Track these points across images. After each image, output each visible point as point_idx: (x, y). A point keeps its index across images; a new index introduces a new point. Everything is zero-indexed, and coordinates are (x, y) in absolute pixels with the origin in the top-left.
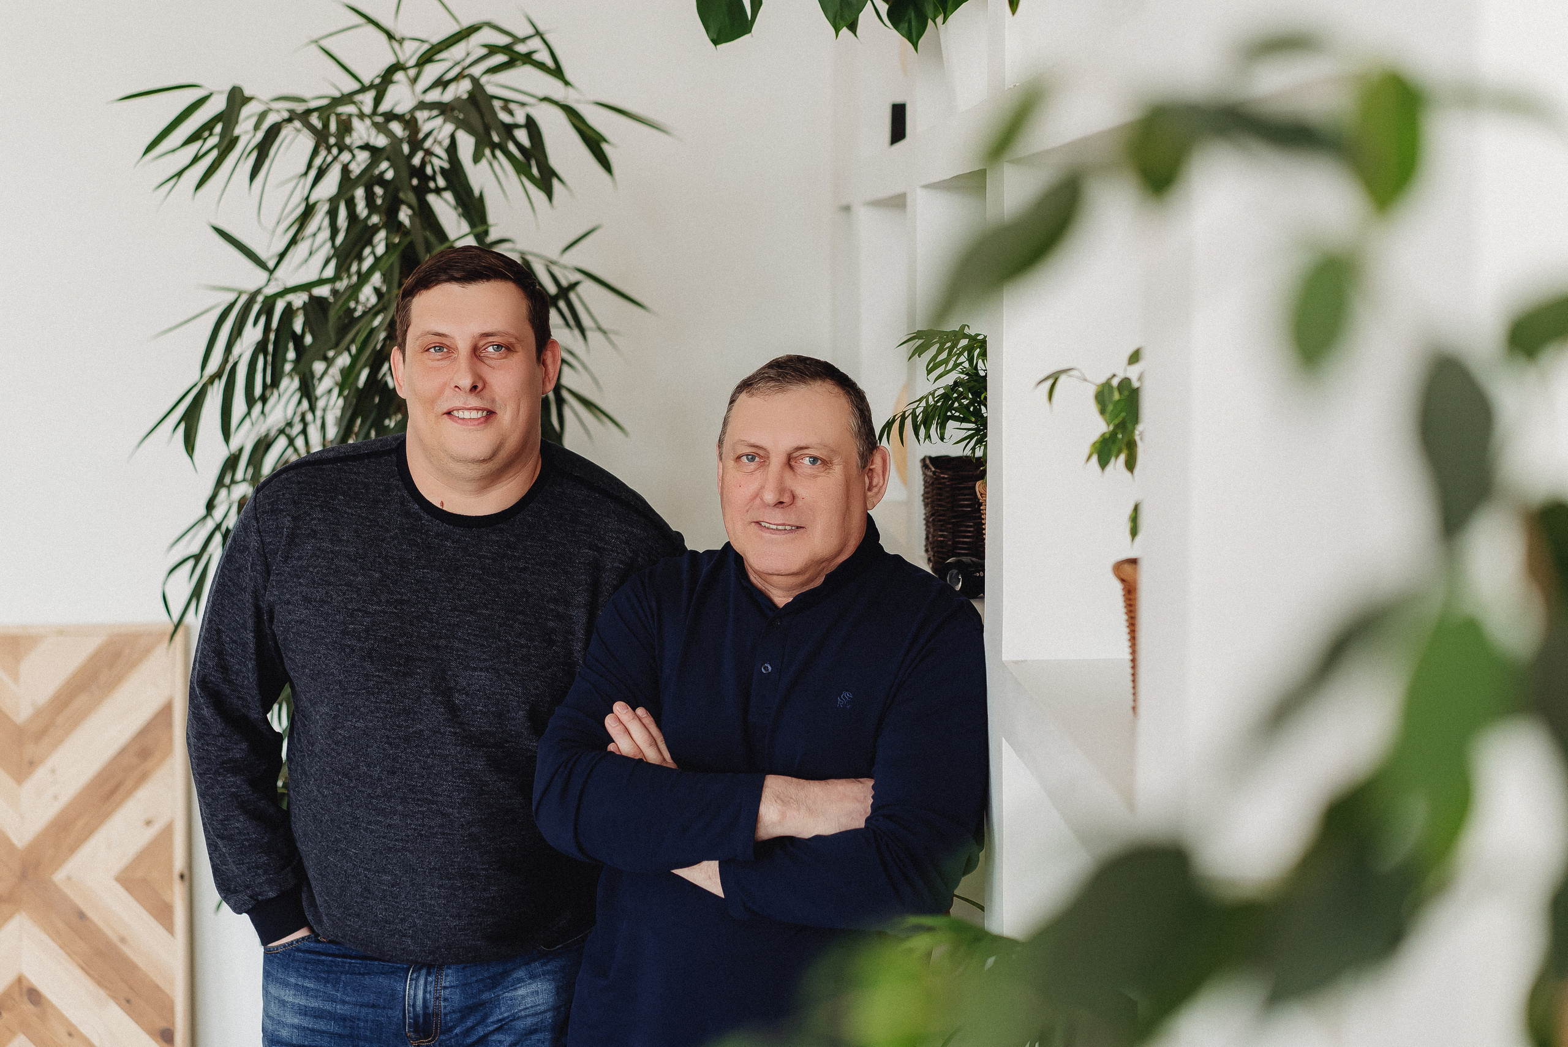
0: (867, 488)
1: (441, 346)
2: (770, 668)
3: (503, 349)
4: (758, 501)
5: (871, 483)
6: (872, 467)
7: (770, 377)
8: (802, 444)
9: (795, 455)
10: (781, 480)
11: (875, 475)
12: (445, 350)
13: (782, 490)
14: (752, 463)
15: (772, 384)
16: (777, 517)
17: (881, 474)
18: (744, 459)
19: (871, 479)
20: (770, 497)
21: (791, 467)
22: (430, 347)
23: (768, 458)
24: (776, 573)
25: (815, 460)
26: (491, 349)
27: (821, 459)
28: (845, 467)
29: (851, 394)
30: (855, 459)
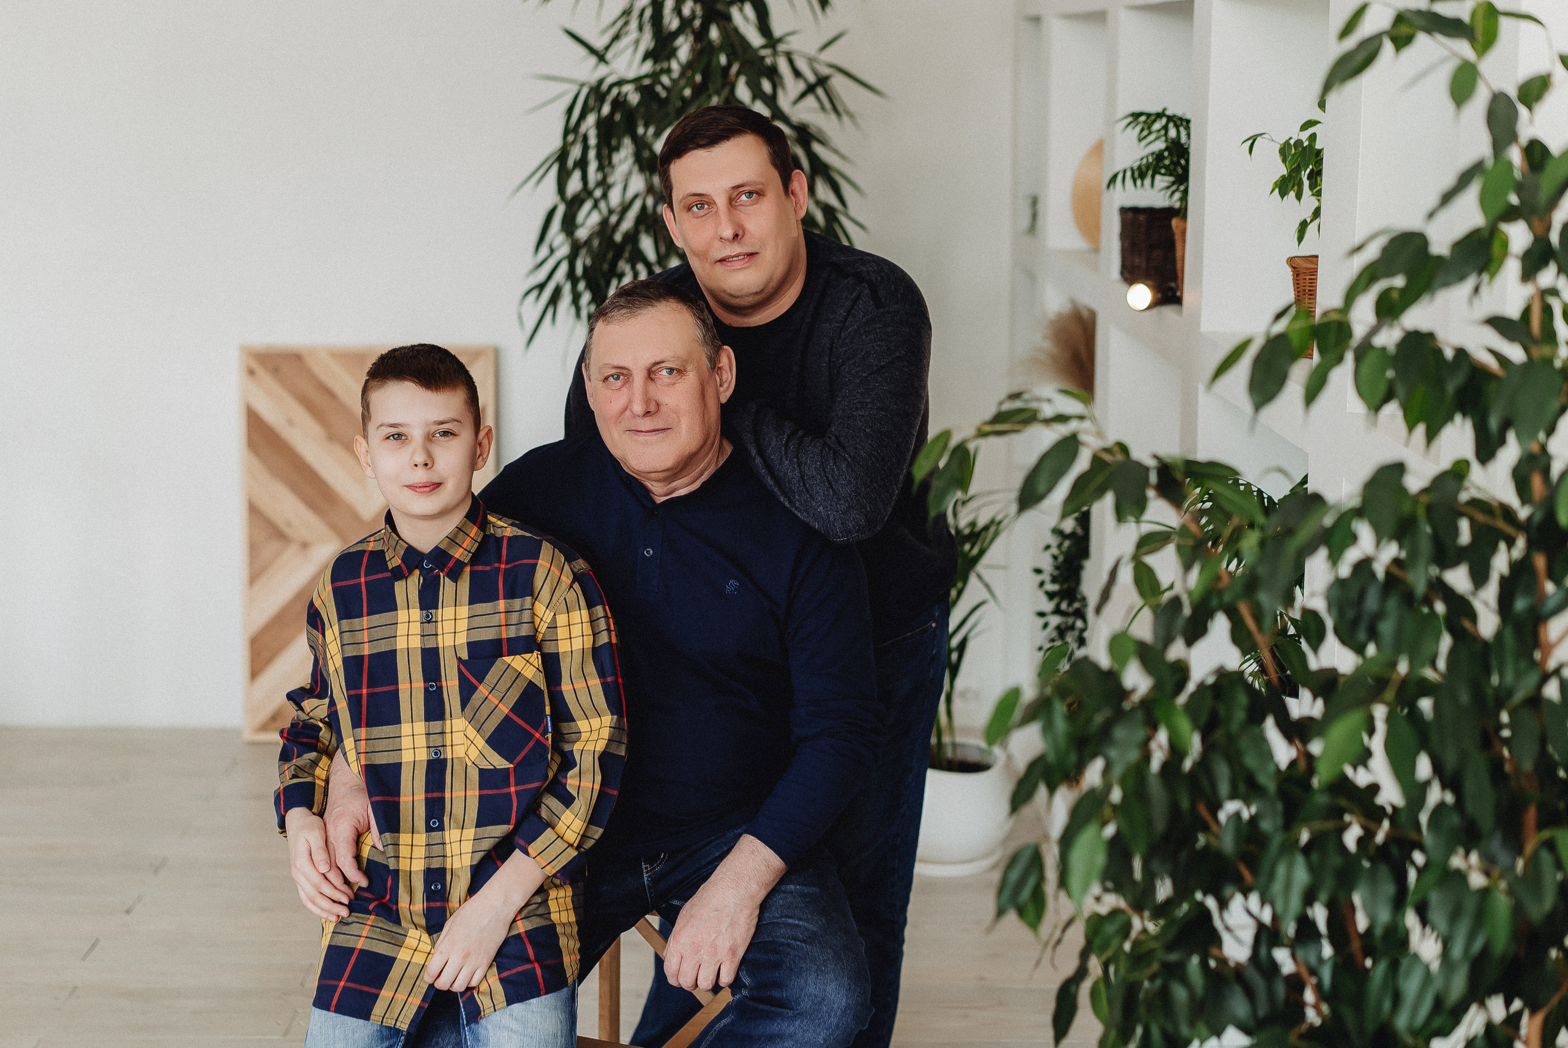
0: (718, 385)
1: (701, 201)
2: (651, 552)
3: (754, 195)
4: (628, 412)
5: (721, 379)
6: (720, 365)
7: (621, 305)
8: (658, 359)
9: (653, 369)
10: (646, 392)
11: (724, 372)
12: (706, 206)
13: (647, 401)
14: (618, 381)
15: (624, 311)
16: (647, 424)
17: (728, 370)
18: (611, 379)
19: (721, 376)
20: (638, 408)
21: (652, 379)
22: (691, 205)
23: (631, 375)
24: (654, 470)
25: (671, 370)
26: (744, 197)
27: (676, 369)
28: (698, 372)
29: (692, 308)
30: (705, 363)
